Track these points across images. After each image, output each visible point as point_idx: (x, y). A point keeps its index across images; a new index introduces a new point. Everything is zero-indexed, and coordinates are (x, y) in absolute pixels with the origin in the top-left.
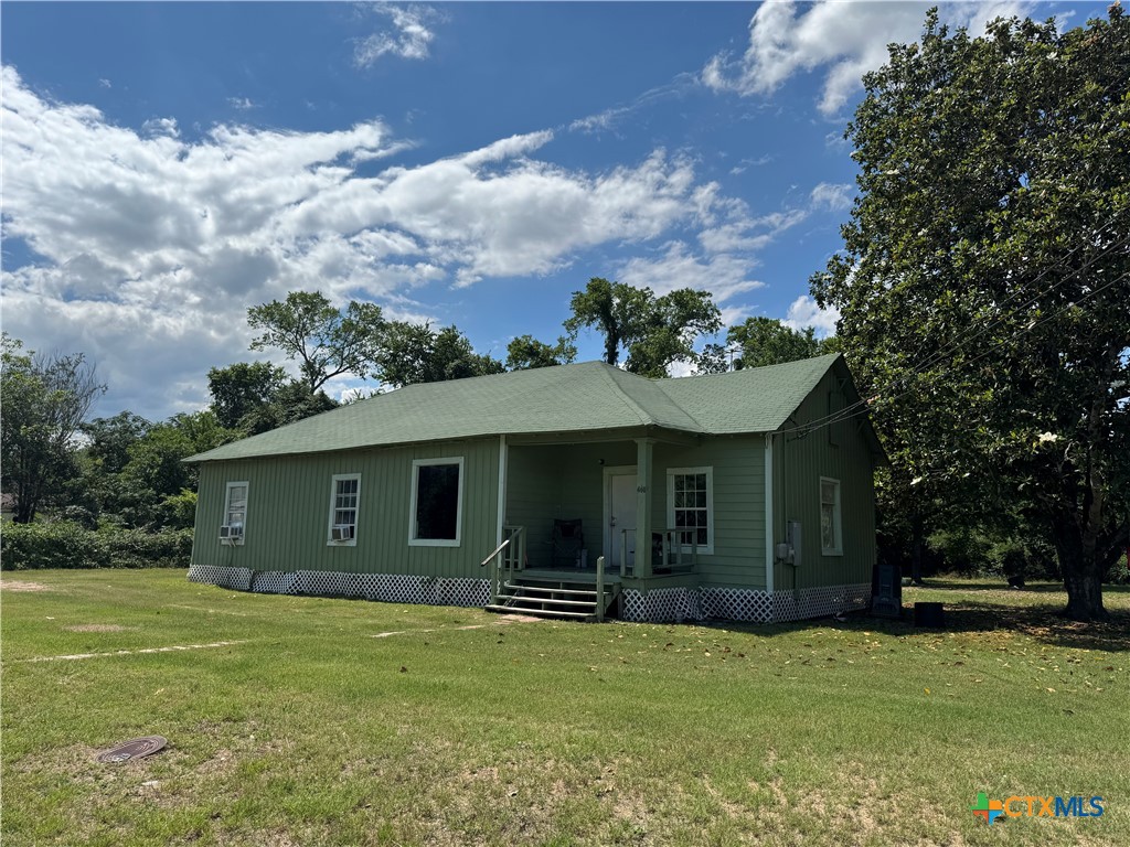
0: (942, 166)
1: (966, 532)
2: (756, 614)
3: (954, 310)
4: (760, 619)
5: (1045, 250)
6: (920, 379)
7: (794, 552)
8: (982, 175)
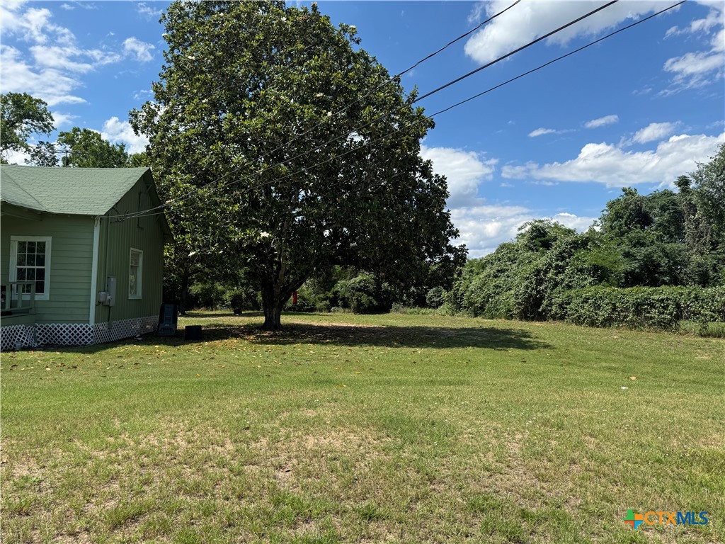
0: (220, 63)
1: (212, 284)
2: (80, 340)
3: (221, 154)
4: (83, 343)
5: (272, 131)
6: (199, 193)
7: (111, 297)
8: (242, 76)
